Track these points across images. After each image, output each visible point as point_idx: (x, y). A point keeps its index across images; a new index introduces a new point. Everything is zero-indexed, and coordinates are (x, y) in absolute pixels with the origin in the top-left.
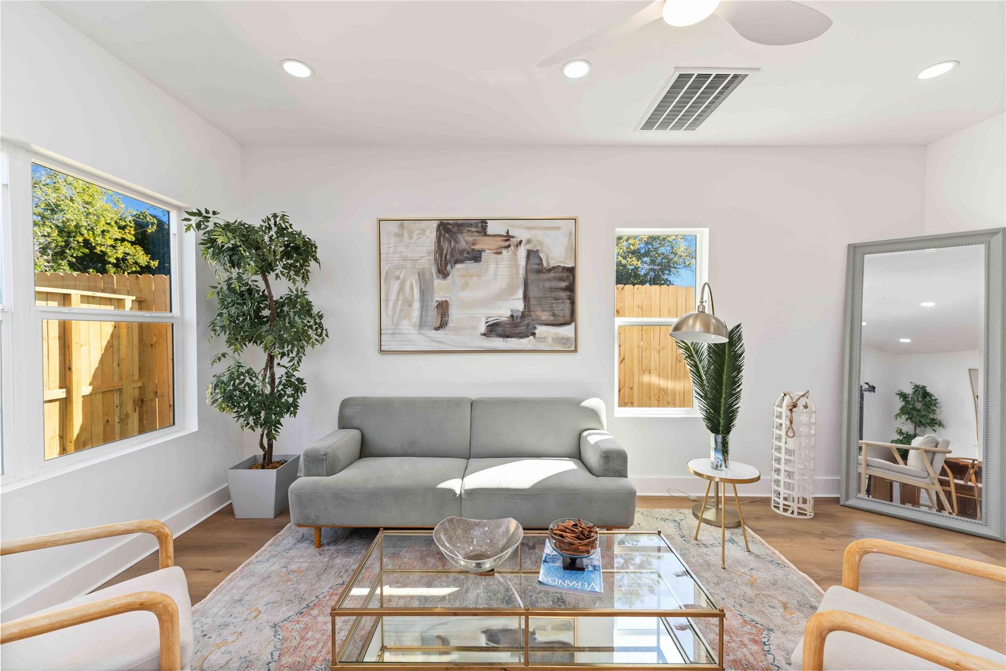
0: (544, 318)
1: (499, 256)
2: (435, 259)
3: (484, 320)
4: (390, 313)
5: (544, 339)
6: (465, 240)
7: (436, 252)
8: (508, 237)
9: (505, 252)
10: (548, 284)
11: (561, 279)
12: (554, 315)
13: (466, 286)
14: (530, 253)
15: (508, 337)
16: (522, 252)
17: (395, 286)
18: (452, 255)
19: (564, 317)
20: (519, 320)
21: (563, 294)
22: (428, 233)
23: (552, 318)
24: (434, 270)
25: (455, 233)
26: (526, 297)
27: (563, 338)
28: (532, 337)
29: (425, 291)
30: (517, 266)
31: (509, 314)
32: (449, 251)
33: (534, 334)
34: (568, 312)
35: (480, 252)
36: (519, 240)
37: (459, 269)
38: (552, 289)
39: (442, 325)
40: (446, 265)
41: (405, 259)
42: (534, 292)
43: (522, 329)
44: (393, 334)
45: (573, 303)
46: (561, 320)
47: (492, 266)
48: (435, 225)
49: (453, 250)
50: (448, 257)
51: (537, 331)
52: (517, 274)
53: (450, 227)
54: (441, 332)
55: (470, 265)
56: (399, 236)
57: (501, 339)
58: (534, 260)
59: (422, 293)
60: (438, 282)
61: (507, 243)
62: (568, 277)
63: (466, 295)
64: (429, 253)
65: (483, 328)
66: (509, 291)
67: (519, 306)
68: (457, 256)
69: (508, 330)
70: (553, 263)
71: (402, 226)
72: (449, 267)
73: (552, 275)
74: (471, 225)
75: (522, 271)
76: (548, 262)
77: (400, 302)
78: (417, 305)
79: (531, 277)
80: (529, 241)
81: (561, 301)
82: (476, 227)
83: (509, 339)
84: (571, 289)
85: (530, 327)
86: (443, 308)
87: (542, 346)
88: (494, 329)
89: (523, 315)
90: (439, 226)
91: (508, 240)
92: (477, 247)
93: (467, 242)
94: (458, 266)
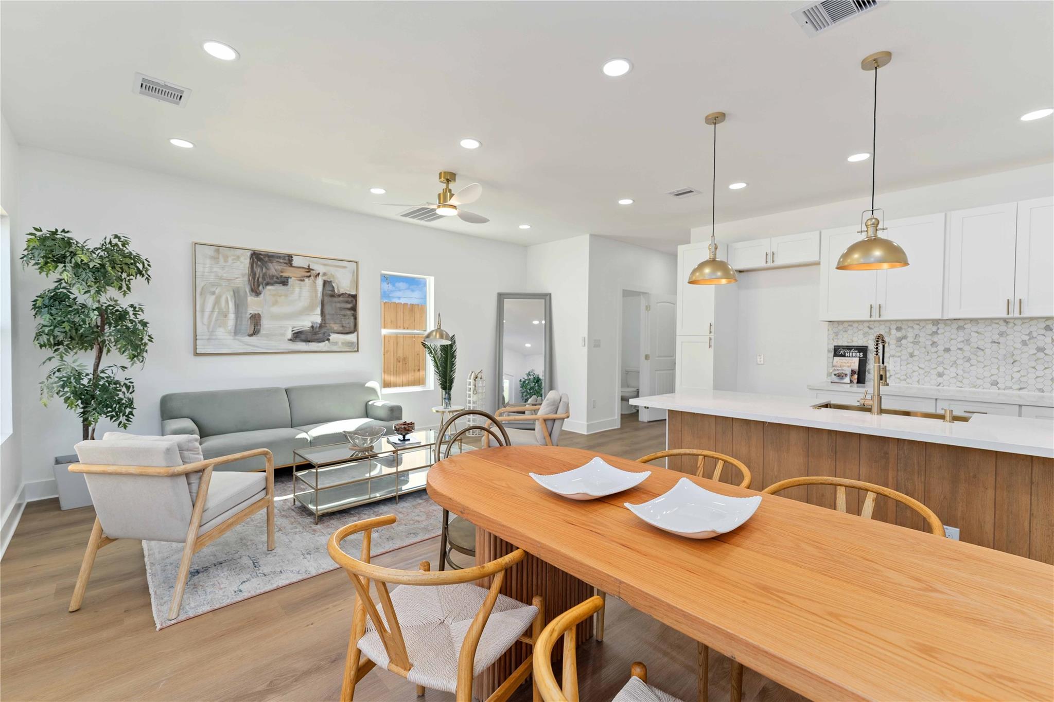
0: (335, 328)
1: (302, 283)
2: (249, 280)
3: (290, 329)
4: (206, 321)
5: (336, 343)
6: (274, 268)
7: (249, 275)
8: (309, 270)
9: (306, 280)
10: (338, 305)
11: (347, 302)
12: (343, 327)
13: (275, 303)
14: (325, 283)
15: (309, 342)
16: (320, 282)
17: (211, 300)
18: (264, 279)
19: (349, 328)
20: (317, 330)
21: (349, 313)
22: (242, 259)
23: (341, 329)
24: (248, 289)
25: (266, 262)
26: (323, 313)
27: (349, 343)
28: (327, 342)
29: (239, 306)
30: (316, 291)
31: (310, 325)
32: (261, 275)
33: (328, 340)
34: (352, 325)
35: (287, 278)
36: (318, 272)
37: (269, 290)
38: (341, 309)
39: (255, 332)
40: (259, 286)
41: (221, 278)
42: (328, 309)
43: (320, 336)
44: (209, 339)
45: (356, 318)
46: (348, 330)
47: (297, 290)
48: (249, 254)
49: (264, 275)
50: (260, 279)
51: (330, 338)
52: (316, 296)
53: (262, 257)
54: (254, 338)
55: (279, 287)
56: (215, 259)
57: (304, 343)
58: (328, 288)
59: (237, 306)
60: (251, 299)
61: (308, 274)
62: (352, 301)
63: (275, 310)
64: (243, 275)
65: (289, 335)
66: (309, 309)
67: (318, 319)
68: (268, 280)
69: (310, 337)
70: (342, 291)
71: (218, 251)
72: (261, 288)
73: (341, 299)
74: (280, 257)
75: (320, 295)
76: (338, 290)
77: (215, 314)
78: (232, 316)
79: (327, 299)
80: (325, 274)
81: (347, 317)
82: (284, 259)
83: (310, 343)
84: (354, 309)
85: (326, 335)
86: (256, 320)
87: (335, 348)
88: (298, 336)
89: (321, 326)
90: (252, 255)
91: (309, 272)
92: (285, 275)
93: (276, 270)
94: (269, 287)
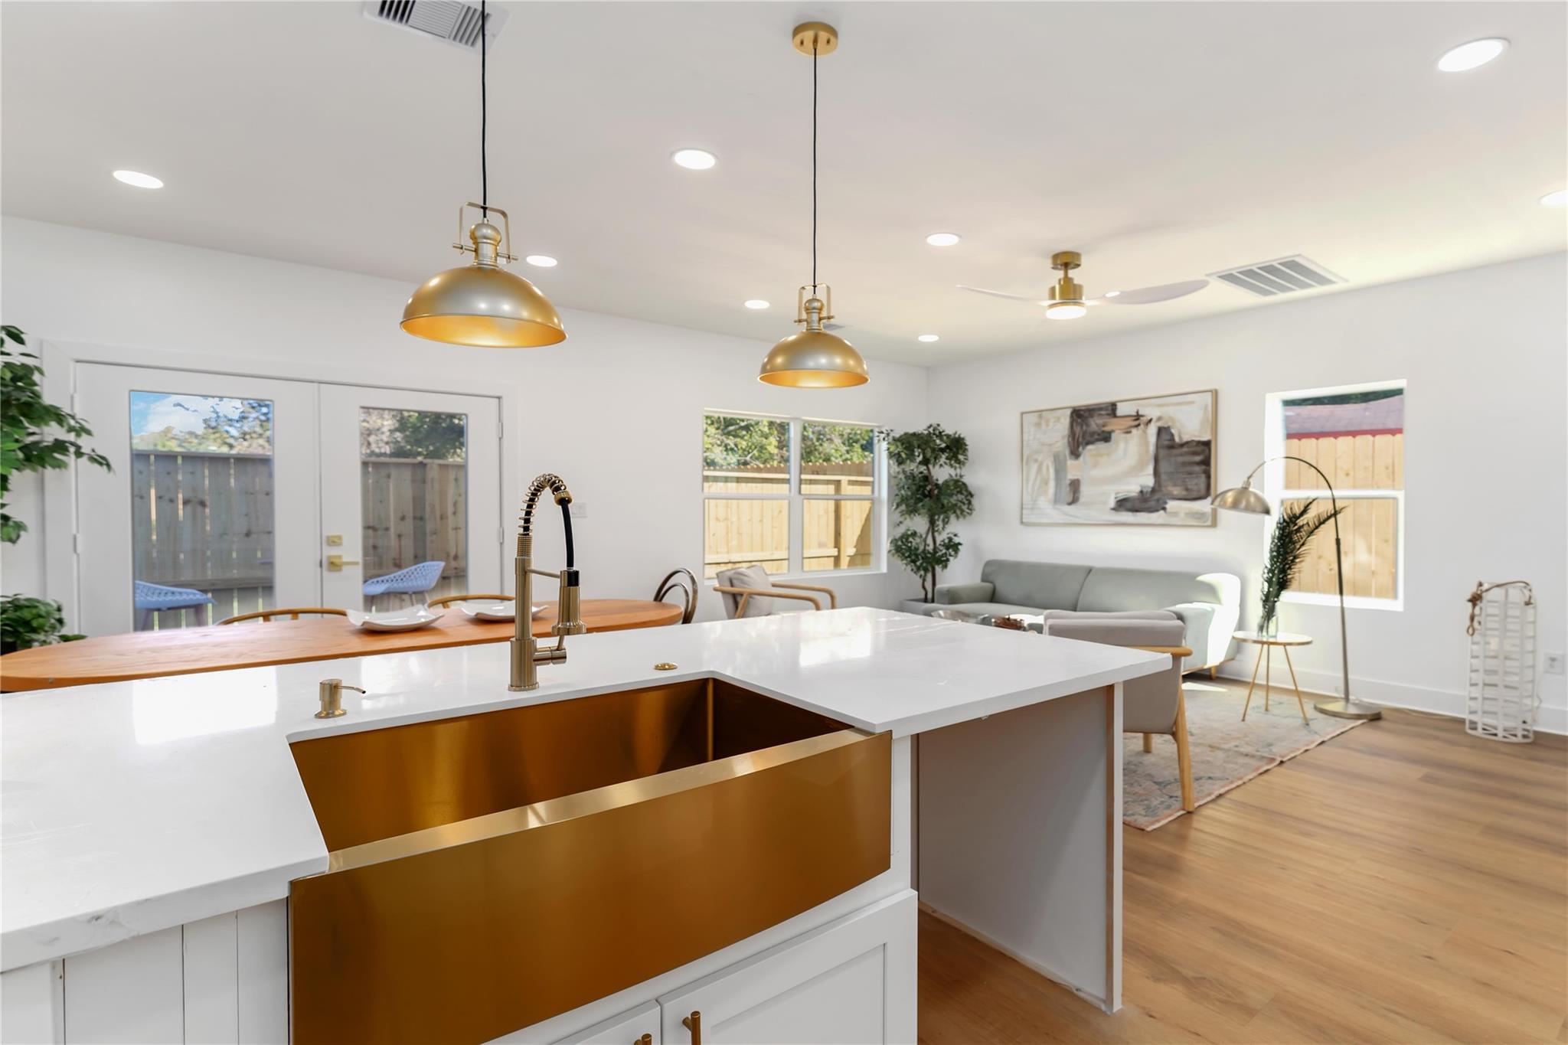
0: (1175, 493)
1: (1128, 435)
2: (1069, 442)
3: (1113, 496)
4: (1030, 491)
5: (1175, 514)
6: (1095, 424)
7: (1069, 436)
8: (1138, 417)
9: (1134, 431)
10: (1181, 459)
11: (1195, 453)
12: (1187, 489)
13: (1096, 465)
14: (1160, 430)
15: (1137, 511)
16: (1152, 430)
17: (1035, 467)
18: (1083, 438)
19: (1199, 491)
20: (1148, 495)
21: (1197, 469)
22: (1062, 420)
23: (1184, 493)
24: (1067, 452)
25: (1087, 418)
26: (1156, 473)
27: (1197, 513)
28: (1162, 512)
29: (1060, 470)
30: (1147, 443)
31: (1138, 489)
32: (1081, 435)
33: (1164, 509)
34: (1203, 486)
35: (1110, 433)
36: (1149, 418)
37: (1090, 450)
38: (1184, 464)
39: (1074, 501)
40: (1078, 447)
41: (1043, 444)
42: (1164, 467)
43: (1152, 503)
44: (1032, 508)
45: (1208, 477)
46: (1195, 494)
47: (1122, 445)
48: (1068, 412)
49: (1084, 433)
50: (1080, 439)
51: (1168, 506)
52: (1147, 451)
53: (1082, 413)
54: (1073, 507)
55: (1101, 446)
56: (1038, 425)
57: (1130, 514)
58: (1165, 437)
59: (1057, 472)
60: (1071, 463)
61: (1136, 423)
62: (1203, 451)
63: (1096, 473)
64: (1063, 438)
65: (1112, 503)
66: (1140, 467)
67: (1149, 481)
68: (1088, 438)
69: (1138, 505)
70: (1186, 438)
71: (1040, 417)
72: (1080, 449)
73: (1185, 449)
74: (1101, 409)
75: (1152, 448)
76: (1180, 437)
77: (1038, 482)
78: (1052, 484)
79: (1162, 452)
80: (1159, 419)
81: (1195, 476)
82: (1107, 410)
83: (1138, 514)
84: (1206, 462)
85: (1161, 502)
86: (1075, 485)
87: (1174, 521)
88: (1123, 504)
89: (1154, 490)
90: (1072, 413)
91: (1137, 419)
92: (1107, 429)
93: (1097, 425)
94: (1090, 447)
